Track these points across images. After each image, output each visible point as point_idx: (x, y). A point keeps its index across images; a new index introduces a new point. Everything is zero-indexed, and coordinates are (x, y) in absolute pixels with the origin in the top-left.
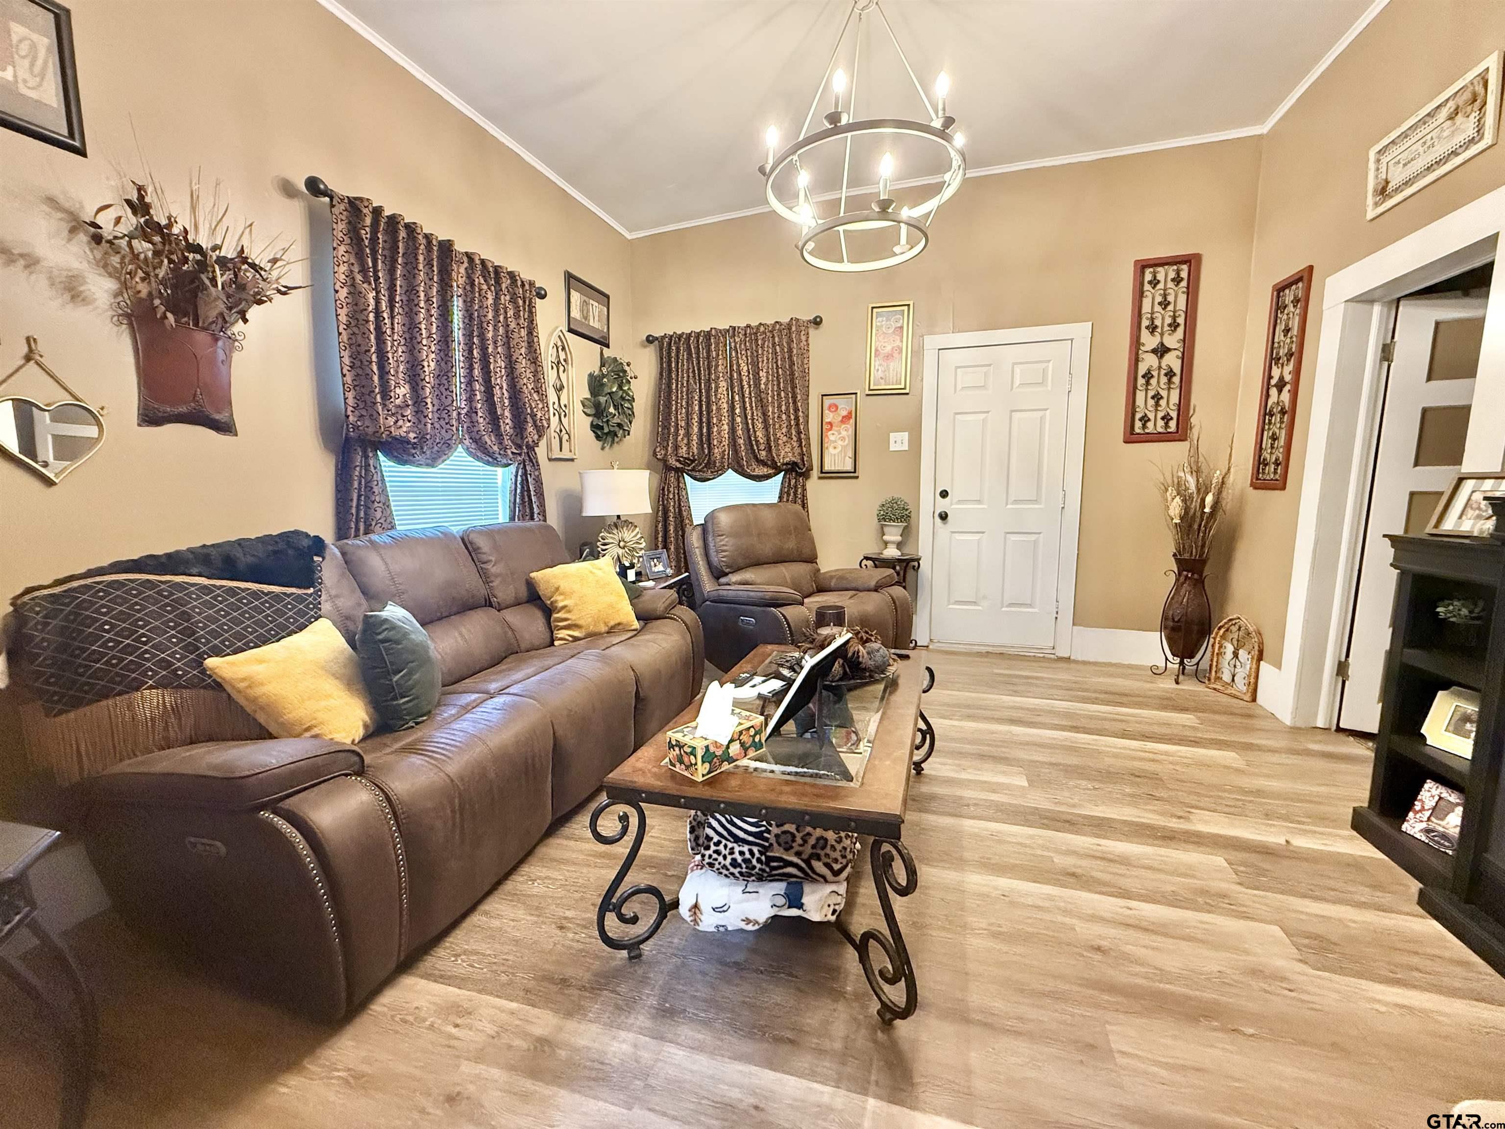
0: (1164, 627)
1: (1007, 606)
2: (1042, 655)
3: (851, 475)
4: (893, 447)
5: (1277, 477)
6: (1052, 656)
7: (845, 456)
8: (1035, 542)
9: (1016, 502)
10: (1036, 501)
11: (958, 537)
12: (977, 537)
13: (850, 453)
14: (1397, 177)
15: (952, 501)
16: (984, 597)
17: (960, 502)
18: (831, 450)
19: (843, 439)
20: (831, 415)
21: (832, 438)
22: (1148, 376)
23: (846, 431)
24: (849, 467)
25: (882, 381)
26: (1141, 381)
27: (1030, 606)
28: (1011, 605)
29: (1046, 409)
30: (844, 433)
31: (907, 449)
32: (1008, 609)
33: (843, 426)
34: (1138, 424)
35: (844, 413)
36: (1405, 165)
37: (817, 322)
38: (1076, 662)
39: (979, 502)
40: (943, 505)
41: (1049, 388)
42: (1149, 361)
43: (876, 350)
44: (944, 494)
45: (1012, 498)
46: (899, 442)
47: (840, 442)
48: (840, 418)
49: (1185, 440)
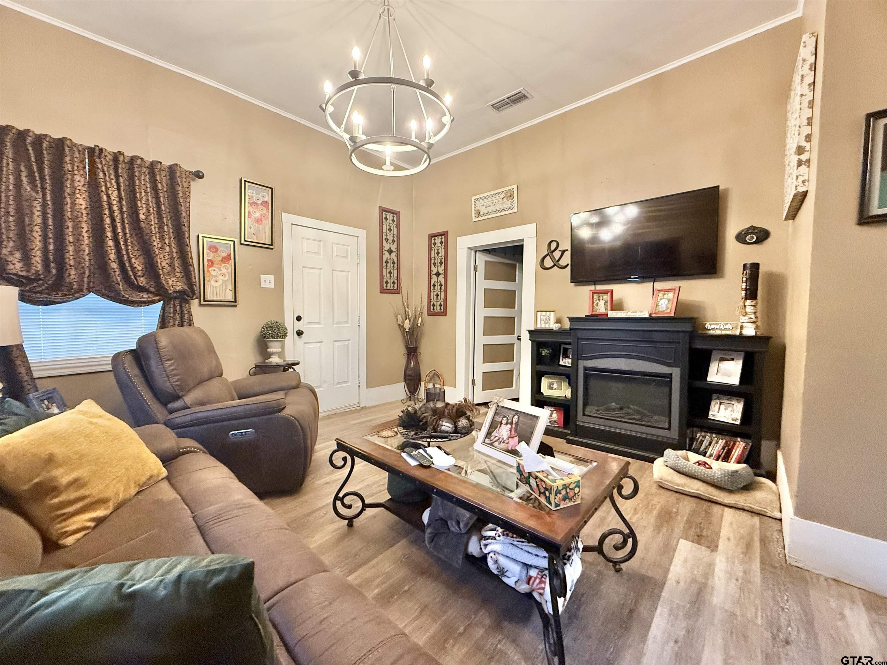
0: (405, 380)
1: (337, 385)
2: (354, 409)
3: (233, 304)
4: (263, 285)
5: (442, 311)
6: (359, 408)
7: (226, 289)
8: (348, 345)
9: (338, 323)
10: (346, 322)
11: (308, 346)
12: (318, 345)
13: (231, 287)
14: (483, 210)
15: (303, 322)
16: (325, 382)
17: (309, 323)
18: (213, 283)
19: (223, 275)
20: (212, 255)
21: (213, 273)
22: (387, 262)
23: (227, 269)
24: (230, 297)
25: (255, 237)
26: (384, 264)
27: (347, 382)
28: (338, 384)
29: (348, 272)
30: (224, 271)
31: (273, 287)
32: (338, 386)
33: (223, 265)
34: (385, 285)
35: (224, 255)
36: (486, 207)
37: (199, 175)
38: (369, 408)
39: (319, 323)
40: (299, 326)
41: (349, 260)
42: (386, 255)
43: (249, 212)
44: (299, 319)
45: (336, 321)
46: (268, 282)
47: (221, 277)
48: (220, 259)
49: (399, 293)
